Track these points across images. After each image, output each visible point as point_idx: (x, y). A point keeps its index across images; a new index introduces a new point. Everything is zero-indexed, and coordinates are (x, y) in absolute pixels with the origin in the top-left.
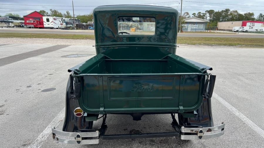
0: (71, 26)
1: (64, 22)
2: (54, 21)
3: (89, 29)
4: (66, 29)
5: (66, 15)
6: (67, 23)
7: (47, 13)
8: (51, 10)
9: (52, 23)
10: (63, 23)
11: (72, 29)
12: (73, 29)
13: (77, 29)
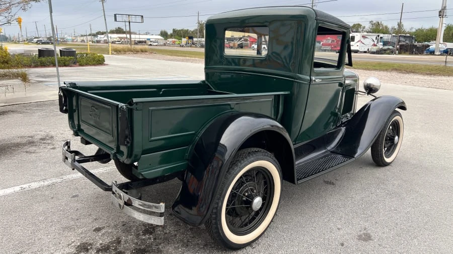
0: (391, 47)
1: (381, 42)
2: (362, 40)
3: (425, 53)
4: (378, 54)
5: (395, 29)
6: (385, 43)
7: (364, 27)
8: (371, 22)
9: (358, 44)
10: (378, 43)
11: (389, 54)
12: (392, 52)
13: (400, 53)
